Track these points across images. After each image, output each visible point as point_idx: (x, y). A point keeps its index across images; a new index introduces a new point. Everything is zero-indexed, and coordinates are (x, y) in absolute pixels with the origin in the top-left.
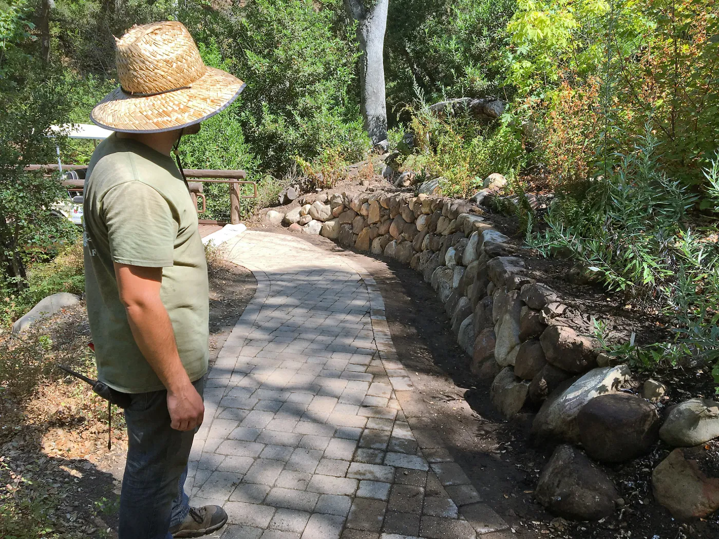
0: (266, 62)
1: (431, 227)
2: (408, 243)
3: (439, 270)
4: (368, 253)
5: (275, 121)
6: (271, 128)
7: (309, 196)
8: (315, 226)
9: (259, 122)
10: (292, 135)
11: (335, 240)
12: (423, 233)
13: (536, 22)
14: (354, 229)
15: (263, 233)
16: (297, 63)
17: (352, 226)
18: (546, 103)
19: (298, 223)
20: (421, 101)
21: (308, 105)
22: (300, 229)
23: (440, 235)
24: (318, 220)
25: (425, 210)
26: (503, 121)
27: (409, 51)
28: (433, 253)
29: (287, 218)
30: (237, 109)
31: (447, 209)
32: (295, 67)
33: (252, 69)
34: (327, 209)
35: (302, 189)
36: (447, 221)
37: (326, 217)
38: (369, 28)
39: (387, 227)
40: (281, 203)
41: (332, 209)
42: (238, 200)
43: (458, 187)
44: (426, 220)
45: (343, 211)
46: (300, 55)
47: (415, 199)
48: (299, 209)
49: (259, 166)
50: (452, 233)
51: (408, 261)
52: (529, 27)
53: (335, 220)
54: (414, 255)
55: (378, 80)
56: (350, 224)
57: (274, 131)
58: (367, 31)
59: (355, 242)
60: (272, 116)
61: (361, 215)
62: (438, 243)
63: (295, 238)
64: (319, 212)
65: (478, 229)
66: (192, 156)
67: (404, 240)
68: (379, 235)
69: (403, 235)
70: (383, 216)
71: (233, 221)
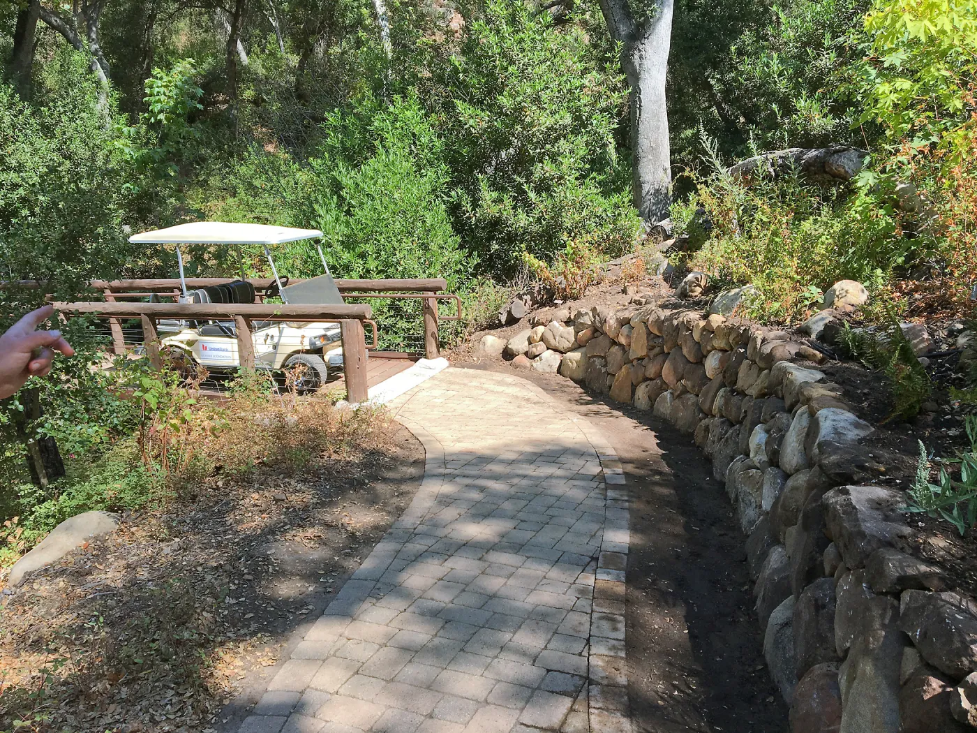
0: (485, 115)
1: (729, 376)
2: (691, 398)
3: (737, 464)
4: (628, 409)
5: (499, 201)
6: (494, 211)
7: (543, 313)
8: (550, 359)
9: (475, 204)
10: (523, 220)
11: (580, 382)
12: (716, 383)
13: (921, 9)
14: (609, 366)
15: (471, 371)
16: (531, 113)
17: (606, 361)
18: (940, 152)
19: (526, 354)
20: (714, 160)
21: (548, 174)
22: (528, 365)
23: (742, 394)
24: (555, 350)
25: (719, 343)
26: (859, 184)
27: (712, 82)
28: (732, 425)
29: (510, 346)
30: (445, 186)
31: (755, 348)
32: (528, 120)
33: (466, 127)
34: (568, 333)
35: (534, 302)
36: (755, 370)
37: (567, 345)
38: (643, 53)
39: (658, 367)
40: (503, 323)
41: (577, 333)
42: (436, 322)
43: (776, 305)
44: (721, 361)
45: (593, 337)
46: (537, 100)
47: (702, 323)
48: (528, 332)
49: (477, 267)
50: (762, 395)
51: (690, 431)
52: (907, 17)
53: (580, 350)
54: (701, 420)
55: (658, 128)
56: (602, 357)
57: (497, 215)
58: (641, 57)
59: (610, 387)
60: (495, 195)
61: (620, 345)
62: (739, 408)
63: (518, 379)
64: (557, 338)
65: (808, 400)
66: (376, 258)
67: (685, 391)
68: (646, 379)
69: (683, 382)
70: (653, 347)
71: (429, 355)
